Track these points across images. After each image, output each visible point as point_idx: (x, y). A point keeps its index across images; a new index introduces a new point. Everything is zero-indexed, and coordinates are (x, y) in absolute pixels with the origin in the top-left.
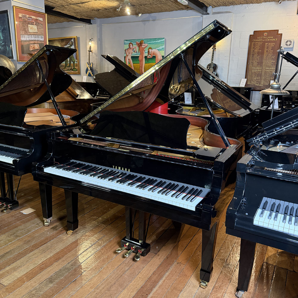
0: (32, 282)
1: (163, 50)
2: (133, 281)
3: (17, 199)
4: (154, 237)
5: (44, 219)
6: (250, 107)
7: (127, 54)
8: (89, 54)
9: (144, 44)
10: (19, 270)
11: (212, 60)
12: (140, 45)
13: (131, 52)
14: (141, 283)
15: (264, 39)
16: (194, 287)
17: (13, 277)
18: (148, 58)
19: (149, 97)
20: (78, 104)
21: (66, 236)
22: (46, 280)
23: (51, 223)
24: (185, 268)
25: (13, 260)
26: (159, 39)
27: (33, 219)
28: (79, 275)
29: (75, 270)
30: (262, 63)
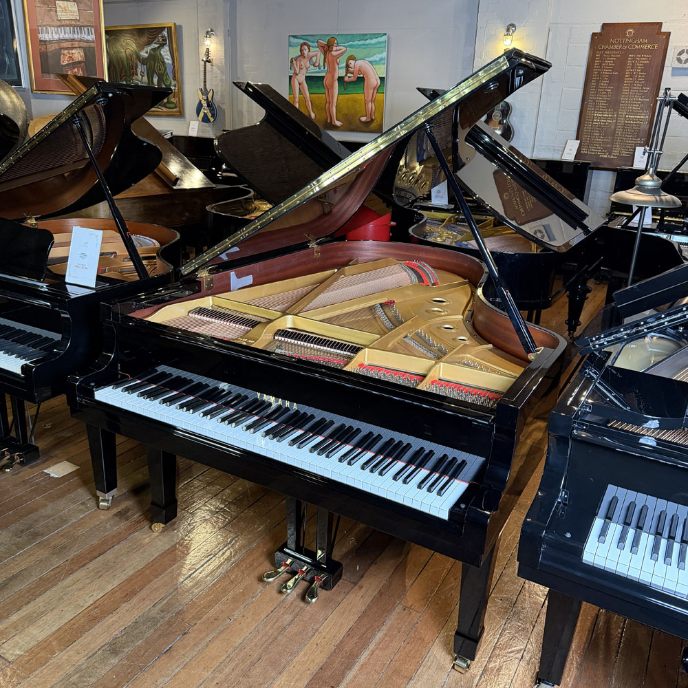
0: (71, 653)
1: (383, 62)
2: (302, 653)
3: (35, 443)
4: (351, 541)
5: (99, 493)
6: (585, 222)
7: (295, 70)
8: (205, 68)
9: (338, 48)
10: (41, 622)
12: (327, 48)
13: (305, 66)
14: (321, 659)
15: (625, 44)
16: (440, 668)
17: (27, 639)
18: (347, 82)
19: (345, 201)
20: (177, 202)
21: (149, 536)
22: (102, 647)
23: (115, 501)
24: (421, 619)
25: (26, 596)
26: (373, 37)
27: (74, 491)
28: (179, 635)
29: (169, 621)
30: (618, 102)
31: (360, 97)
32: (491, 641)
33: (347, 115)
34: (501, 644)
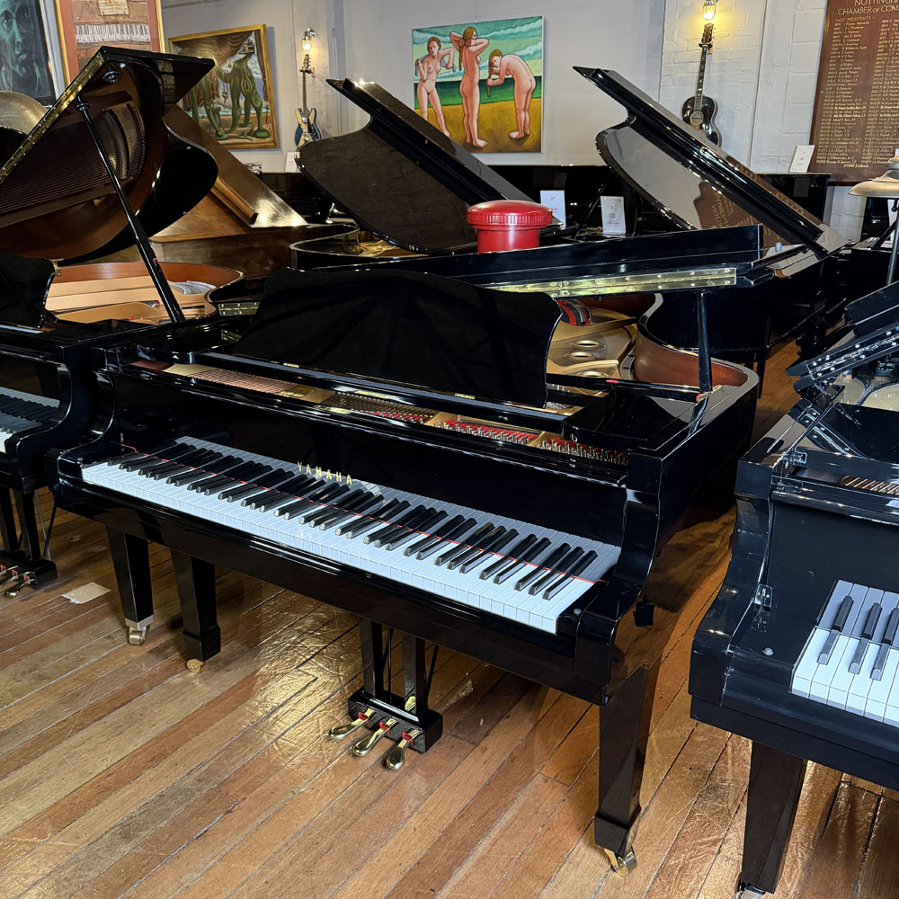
0: (67, 836)
1: (539, 55)
2: (392, 842)
3: (52, 558)
5: (128, 622)
6: (819, 241)
7: (422, 75)
8: (304, 81)
9: (478, 41)
10: (32, 795)
11: (700, 85)
12: (463, 42)
13: (435, 69)
14: (418, 849)
15: (876, 6)
17: (10, 817)
18: (490, 87)
20: (257, 246)
22: (111, 829)
23: (150, 635)
24: (571, 794)
25: (17, 758)
26: (524, 23)
27: (99, 621)
28: (220, 814)
29: (207, 795)
30: (868, 89)
31: (510, 105)
32: (672, 828)
33: (492, 131)
34: (687, 832)
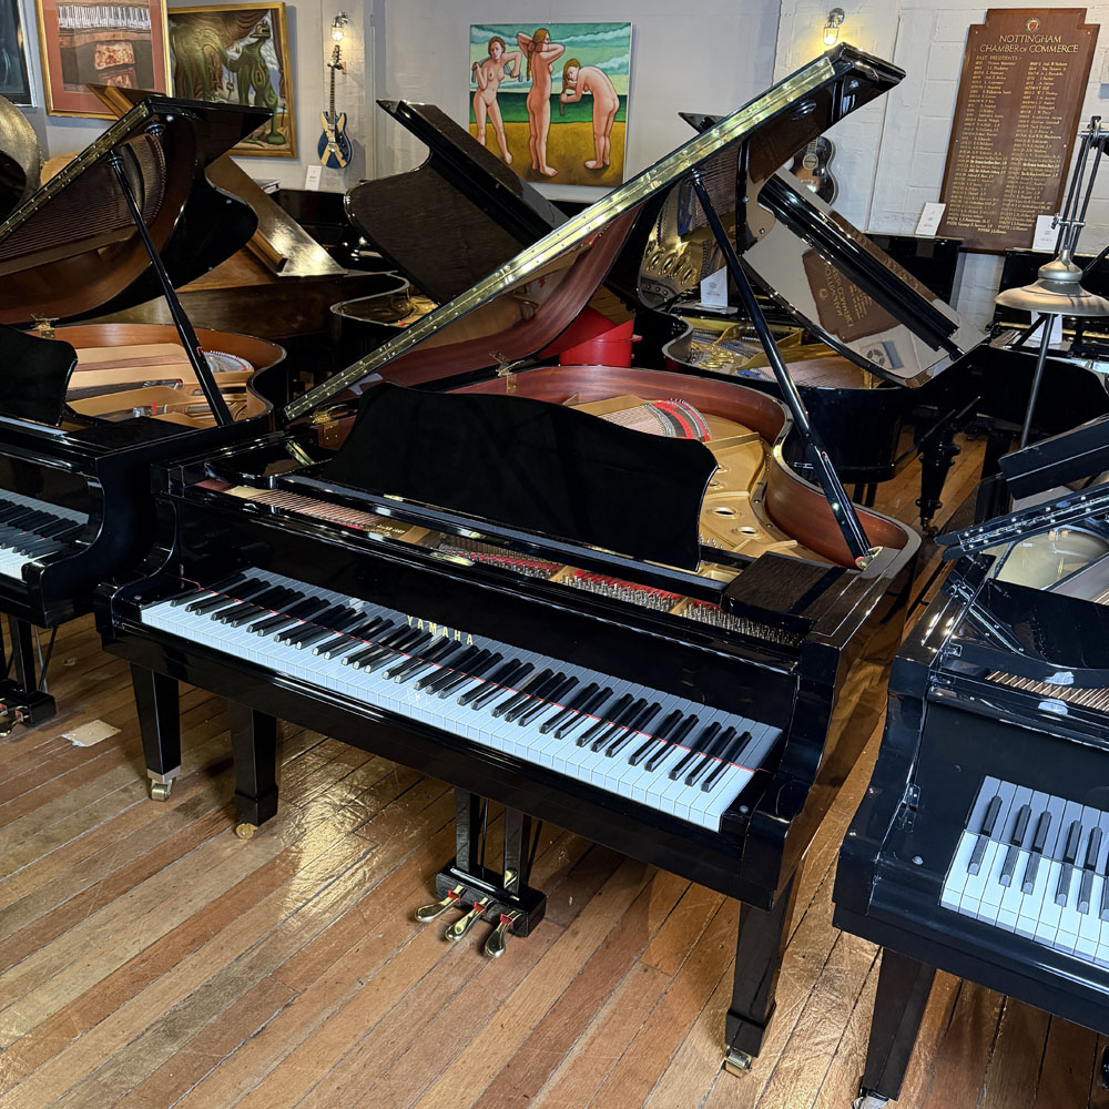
0: (102, 1034)
1: (625, 70)
2: (478, 1041)
3: (49, 690)
4: (561, 857)
5: (151, 774)
6: (952, 338)
7: (480, 83)
8: (333, 78)
9: (551, 46)
10: (53, 984)
12: (533, 47)
13: (497, 76)
14: (508, 1049)
15: (1024, 45)
16: (704, 1067)
17: (31, 1012)
18: (565, 103)
19: (558, 299)
20: (284, 298)
21: (233, 845)
22: (152, 1025)
23: (177, 787)
24: (674, 986)
25: (31, 940)
26: (608, 28)
27: (111, 769)
28: (278, 1007)
29: (261, 985)
30: (1010, 141)
31: (588, 127)
32: (785, 1025)
33: (564, 157)
34: (802, 1030)
